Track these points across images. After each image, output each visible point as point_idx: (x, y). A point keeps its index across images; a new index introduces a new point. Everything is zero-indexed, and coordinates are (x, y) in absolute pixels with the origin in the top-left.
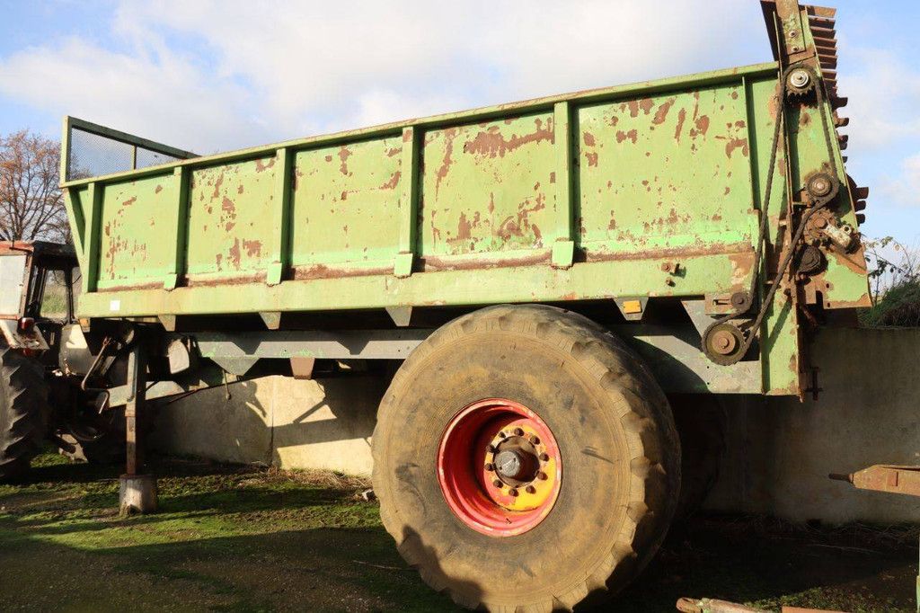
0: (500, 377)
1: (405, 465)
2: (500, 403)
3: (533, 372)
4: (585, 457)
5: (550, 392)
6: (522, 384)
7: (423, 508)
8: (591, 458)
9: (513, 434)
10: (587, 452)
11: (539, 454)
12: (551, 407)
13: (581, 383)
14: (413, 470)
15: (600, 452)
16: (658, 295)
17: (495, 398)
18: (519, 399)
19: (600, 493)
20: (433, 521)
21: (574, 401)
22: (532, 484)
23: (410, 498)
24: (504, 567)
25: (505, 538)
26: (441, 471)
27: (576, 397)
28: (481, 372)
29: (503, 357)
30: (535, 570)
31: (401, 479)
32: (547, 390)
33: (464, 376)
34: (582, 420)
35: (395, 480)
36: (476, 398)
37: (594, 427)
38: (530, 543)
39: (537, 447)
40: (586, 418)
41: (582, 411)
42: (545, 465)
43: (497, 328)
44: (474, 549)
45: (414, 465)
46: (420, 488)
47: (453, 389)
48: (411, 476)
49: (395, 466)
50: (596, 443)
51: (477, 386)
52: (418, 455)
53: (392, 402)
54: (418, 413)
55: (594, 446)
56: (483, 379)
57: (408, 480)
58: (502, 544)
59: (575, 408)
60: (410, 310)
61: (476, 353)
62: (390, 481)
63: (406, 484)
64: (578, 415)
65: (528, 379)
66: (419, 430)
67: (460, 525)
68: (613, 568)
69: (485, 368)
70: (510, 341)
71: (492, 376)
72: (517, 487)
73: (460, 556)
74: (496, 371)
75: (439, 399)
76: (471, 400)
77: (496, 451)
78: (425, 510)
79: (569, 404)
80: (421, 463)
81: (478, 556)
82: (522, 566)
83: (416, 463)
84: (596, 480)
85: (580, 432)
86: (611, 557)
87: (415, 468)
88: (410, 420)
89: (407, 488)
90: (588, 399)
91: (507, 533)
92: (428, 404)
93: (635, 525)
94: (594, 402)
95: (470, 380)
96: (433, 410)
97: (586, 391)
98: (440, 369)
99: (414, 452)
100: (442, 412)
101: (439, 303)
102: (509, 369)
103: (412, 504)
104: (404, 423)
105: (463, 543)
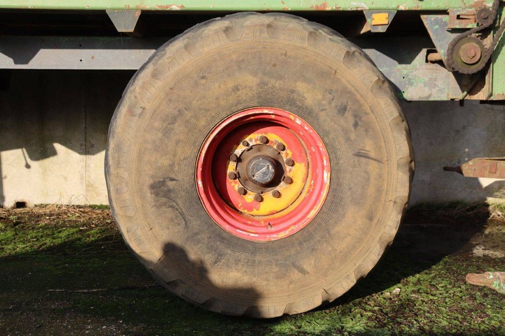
0: (270, 85)
1: (162, 180)
2: (266, 111)
3: (306, 80)
4: (356, 159)
5: (324, 99)
6: (293, 92)
7: (184, 222)
8: (364, 160)
9: (259, 142)
10: (359, 155)
11: (285, 160)
12: (322, 114)
13: (353, 90)
14: (170, 184)
15: (372, 154)
16: (407, 9)
17: (261, 106)
18: (287, 107)
19: (371, 190)
20: (196, 234)
21: (348, 108)
22: (278, 188)
23: (169, 213)
24: (275, 269)
25: (273, 242)
26: (200, 183)
27: (350, 103)
28: (249, 80)
29: (275, 65)
30: (307, 267)
31: (157, 194)
32: (320, 97)
33: (231, 85)
34: (356, 125)
35: (149, 196)
36: (240, 107)
37: (366, 131)
38: (300, 244)
39: (283, 154)
40: (359, 123)
41: (356, 116)
42: (290, 170)
43: (266, 35)
44: (243, 256)
45: (172, 180)
46: (180, 203)
47: (217, 99)
48: (169, 191)
49: (149, 181)
50: (369, 146)
51: (243, 94)
52: (176, 169)
53: (141, 114)
54: (176, 125)
55: (367, 148)
56: (251, 88)
57: (165, 196)
58: (270, 248)
59: (349, 115)
60: (138, 14)
61: (243, 60)
62: (143, 198)
63: (164, 200)
64: (351, 120)
65: (301, 87)
66: (178, 142)
67: (224, 235)
68: (380, 257)
69: (255, 76)
70: (280, 49)
71: (262, 84)
72: (262, 193)
73: (228, 266)
74: (266, 79)
75: (200, 109)
76: (234, 109)
77: (239, 160)
78: (186, 224)
79: (343, 110)
80: (180, 177)
81: (247, 262)
82: (294, 265)
83: (174, 177)
84: (368, 180)
85: (353, 136)
86: (378, 246)
87: (174, 182)
88: (167, 132)
89: (165, 204)
90: (361, 106)
91: (274, 237)
92: (188, 115)
93: (400, 217)
94: (366, 107)
95: (236, 89)
96: (193, 120)
97: (358, 97)
98: (203, 78)
99: (172, 166)
100: (202, 123)
101: (175, 8)
102: (280, 77)
103: (172, 220)
104: (160, 135)
105: (229, 251)
